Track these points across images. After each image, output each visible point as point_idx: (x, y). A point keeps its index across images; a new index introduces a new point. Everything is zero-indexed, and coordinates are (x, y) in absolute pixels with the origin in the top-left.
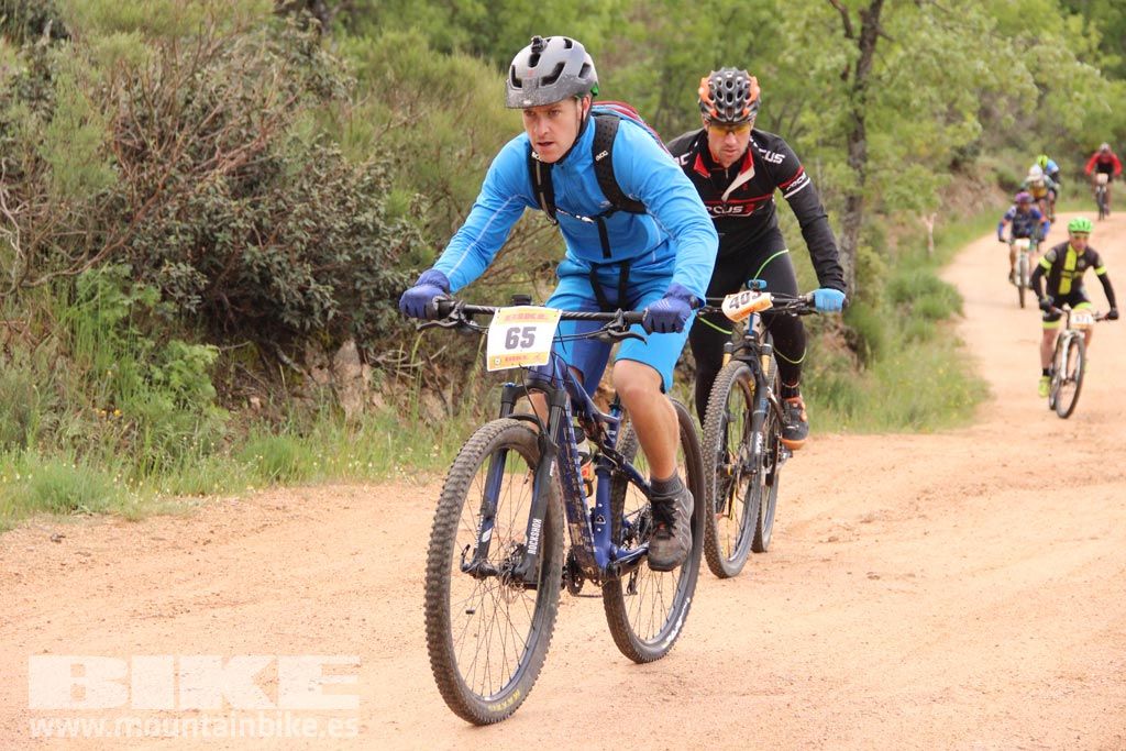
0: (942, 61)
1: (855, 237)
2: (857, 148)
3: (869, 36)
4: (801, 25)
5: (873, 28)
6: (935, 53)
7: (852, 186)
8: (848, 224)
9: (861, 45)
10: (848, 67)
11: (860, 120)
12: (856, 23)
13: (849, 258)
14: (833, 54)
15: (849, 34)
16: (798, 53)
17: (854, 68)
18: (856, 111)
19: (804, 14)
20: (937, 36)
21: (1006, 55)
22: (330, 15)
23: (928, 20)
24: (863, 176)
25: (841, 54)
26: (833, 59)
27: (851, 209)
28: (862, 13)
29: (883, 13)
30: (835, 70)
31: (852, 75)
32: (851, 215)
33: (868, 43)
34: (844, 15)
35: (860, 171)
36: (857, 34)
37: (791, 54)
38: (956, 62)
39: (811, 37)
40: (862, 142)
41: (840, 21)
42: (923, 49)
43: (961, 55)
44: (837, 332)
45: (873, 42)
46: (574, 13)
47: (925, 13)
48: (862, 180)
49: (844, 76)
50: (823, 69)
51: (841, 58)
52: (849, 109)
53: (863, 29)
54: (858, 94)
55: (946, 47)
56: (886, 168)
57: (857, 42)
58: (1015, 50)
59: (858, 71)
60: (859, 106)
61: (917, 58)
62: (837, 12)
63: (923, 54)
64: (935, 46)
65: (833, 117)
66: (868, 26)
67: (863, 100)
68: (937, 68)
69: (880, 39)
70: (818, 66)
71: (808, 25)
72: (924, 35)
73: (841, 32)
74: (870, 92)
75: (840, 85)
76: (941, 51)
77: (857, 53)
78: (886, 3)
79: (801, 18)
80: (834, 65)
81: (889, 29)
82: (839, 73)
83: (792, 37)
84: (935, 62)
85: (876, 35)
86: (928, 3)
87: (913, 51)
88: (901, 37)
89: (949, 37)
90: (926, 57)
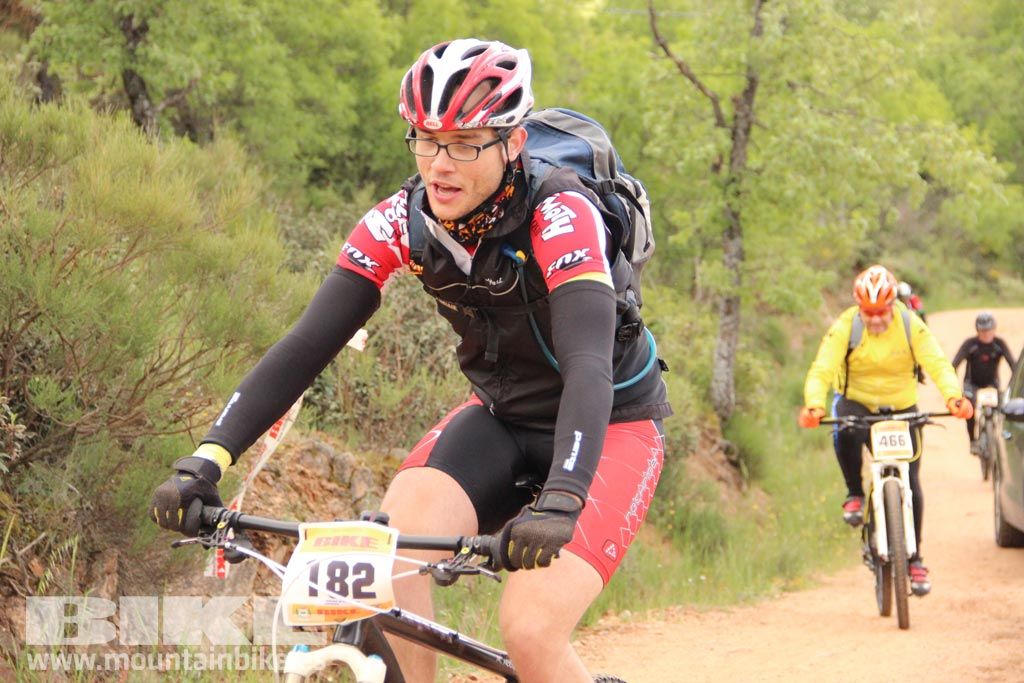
0: (819, 149)
1: (733, 343)
2: (733, 245)
3: (743, 124)
4: (667, 116)
5: (747, 116)
6: (809, 139)
7: (727, 288)
8: (725, 328)
9: (734, 135)
10: (721, 157)
11: (736, 215)
12: (727, 110)
13: (729, 366)
14: (703, 144)
15: (720, 122)
16: (666, 144)
17: (727, 160)
18: (729, 205)
19: (672, 103)
20: (812, 121)
21: (888, 141)
22: (154, 112)
23: (803, 104)
24: (740, 277)
25: (711, 143)
26: (702, 149)
27: (728, 312)
28: (735, 100)
29: (758, 99)
30: (705, 161)
31: (725, 168)
32: (728, 319)
33: (740, 132)
34: (715, 101)
35: (737, 271)
36: (731, 123)
37: (659, 145)
38: (833, 148)
39: (681, 128)
40: (738, 240)
41: (709, 109)
42: (799, 136)
43: (840, 142)
44: (716, 447)
45: (747, 131)
47: (800, 98)
48: (739, 282)
49: (716, 168)
50: (692, 160)
51: (711, 147)
52: (722, 203)
53: (736, 117)
54: (732, 188)
55: (822, 132)
56: (762, 268)
57: (729, 131)
58: (901, 137)
59: (732, 160)
60: (732, 200)
61: (790, 145)
62: (708, 101)
63: (797, 141)
64: (808, 132)
65: (705, 212)
66: (741, 114)
67: (738, 194)
68: (813, 156)
69: (755, 131)
70: (687, 157)
71: (676, 115)
72: (798, 120)
73: (712, 121)
74: (746, 184)
75: (712, 177)
76: (815, 137)
77: (726, 142)
78: (760, 89)
79: (666, 109)
80: (704, 155)
81: (763, 117)
82: (710, 164)
83: (659, 129)
84: (810, 149)
85: (750, 124)
86: (804, 87)
87: (786, 137)
88: (774, 124)
89: (827, 123)
90: (799, 145)
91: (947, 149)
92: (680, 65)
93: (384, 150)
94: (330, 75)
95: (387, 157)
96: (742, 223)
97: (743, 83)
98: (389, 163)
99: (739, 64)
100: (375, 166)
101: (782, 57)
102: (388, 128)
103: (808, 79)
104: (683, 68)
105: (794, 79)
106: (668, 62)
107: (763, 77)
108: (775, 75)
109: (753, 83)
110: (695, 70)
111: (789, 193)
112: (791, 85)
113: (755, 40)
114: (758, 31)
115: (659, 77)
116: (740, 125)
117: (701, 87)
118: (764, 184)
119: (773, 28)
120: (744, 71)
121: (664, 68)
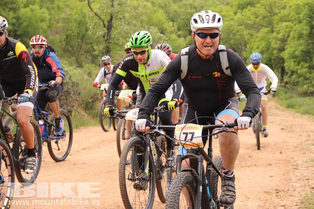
0: (127, 33)
3: (110, 27)
4: (92, 24)
5: (111, 25)
6: (124, 31)
9: (108, 29)
10: (105, 34)
11: (109, 48)
12: (106, 23)
14: (100, 31)
15: (105, 26)
16: (92, 31)
17: (106, 35)
18: (107, 45)
20: (125, 27)
23: (123, 23)
28: (108, 21)
29: (113, 21)
30: (101, 35)
31: (106, 37)
34: (103, 21)
37: (91, 31)
39: (95, 27)
41: (102, 23)
42: (122, 30)
45: (111, 28)
46: (39, 21)
47: (123, 21)
49: (104, 37)
50: (98, 35)
52: (105, 45)
53: (108, 25)
54: (108, 41)
55: (127, 30)
56: (115, 60)
57: (107, 29)
59: (107, 35)
61: (120, 33)
64: (124, 29)
65: (102, 47)
66: (109, 25)
67: (109, 43)
68: (125, 35)
69: (112, 28)
70: (97, 34)
71: (95, 24)
72: (122, 27)
73: (103, 26)
74: (111, 41)
75: (103, 39)
76: (126, 31)
77: (106, 31)
78: (113, 19)
79: (93, 23)
80: (101, 34)
81: (114, 25)
82: (103, 36)
83: (91, 27)
84: (125, 33)
85: (111, 27)
86: (123, 19)
87: (119, 31)
88: (117, 27)
89: (128, 27)
90: (122, 32)
91: (155, 33)
92: (95, 13)
93: (21, 30)
94: (7, 10)
95: (22, 31)
96: (110, 50)
97: (109, 17)
98: (22, 33)
99: (109, 13)
100: (18, 33)
101: (118, 12)
102: (22, 23)
103: (124, 17)
104: (96, 14)
105: (121, 17)
106: (93, 12)
107: (114, 16)
108: (117, 16)
109: (112, 17)
110: (99, 14)
111: (120, 43)
112: (121, 19)
113: (112, 8)
114: (112, 6)
115: (90, 16)
116: (109, 27)
117: (100, 18)
118: (115, 41)
119: (116, 6)
120: (110, 14)
121: (92, 14)
